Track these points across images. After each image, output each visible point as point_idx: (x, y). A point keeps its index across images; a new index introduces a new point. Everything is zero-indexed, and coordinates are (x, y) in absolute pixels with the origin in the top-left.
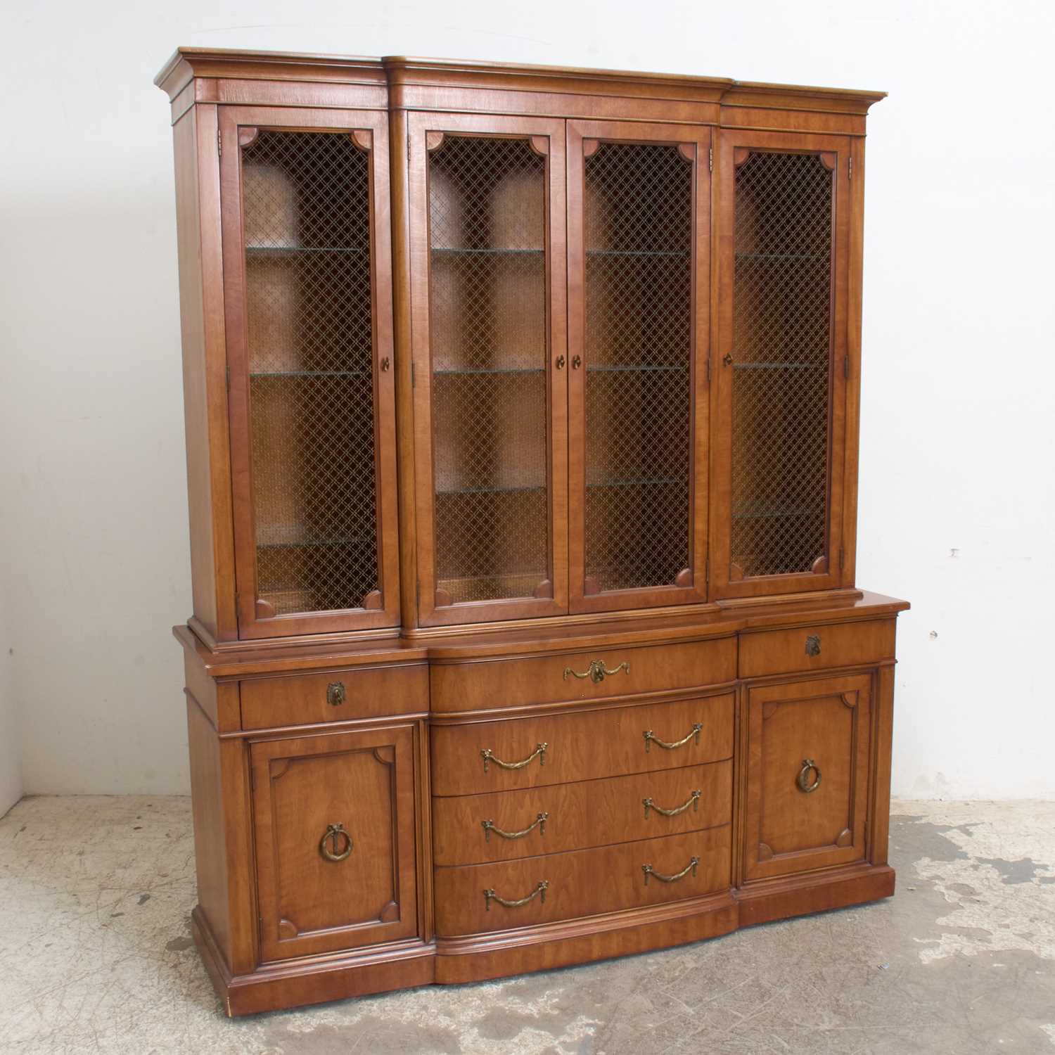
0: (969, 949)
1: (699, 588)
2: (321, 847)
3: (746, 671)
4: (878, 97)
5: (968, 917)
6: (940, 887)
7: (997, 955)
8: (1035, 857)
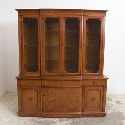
0: (113, 111)
1: (79, 74)
2: (29, 99)
3: (84, 85)
4: (107, 11)
5: (113, 108)
6: (110, 104)
7: (117, 112)
8: (120, 101)
